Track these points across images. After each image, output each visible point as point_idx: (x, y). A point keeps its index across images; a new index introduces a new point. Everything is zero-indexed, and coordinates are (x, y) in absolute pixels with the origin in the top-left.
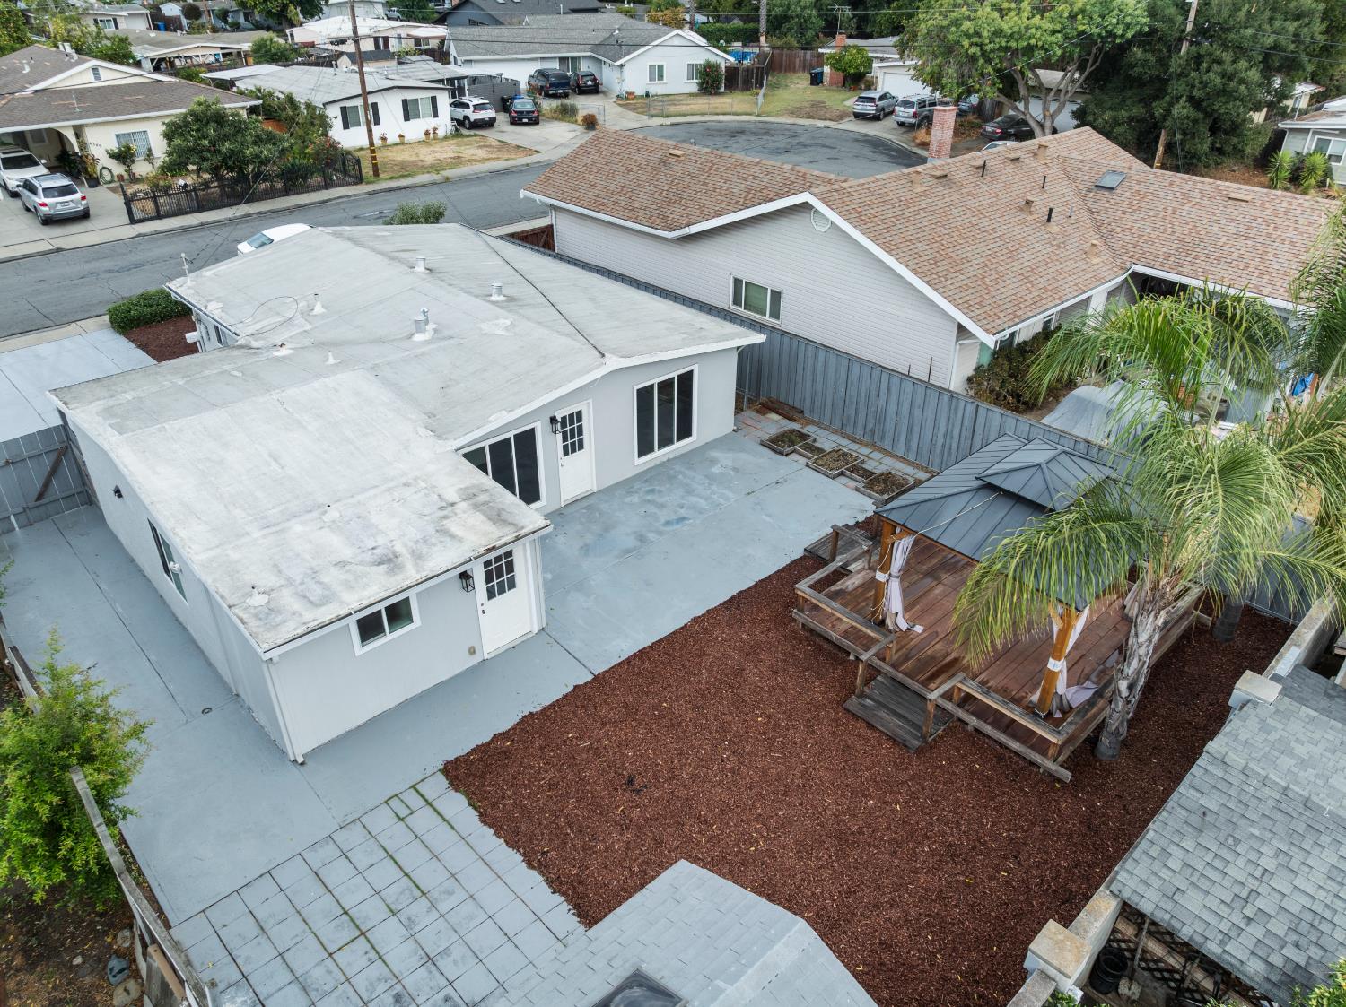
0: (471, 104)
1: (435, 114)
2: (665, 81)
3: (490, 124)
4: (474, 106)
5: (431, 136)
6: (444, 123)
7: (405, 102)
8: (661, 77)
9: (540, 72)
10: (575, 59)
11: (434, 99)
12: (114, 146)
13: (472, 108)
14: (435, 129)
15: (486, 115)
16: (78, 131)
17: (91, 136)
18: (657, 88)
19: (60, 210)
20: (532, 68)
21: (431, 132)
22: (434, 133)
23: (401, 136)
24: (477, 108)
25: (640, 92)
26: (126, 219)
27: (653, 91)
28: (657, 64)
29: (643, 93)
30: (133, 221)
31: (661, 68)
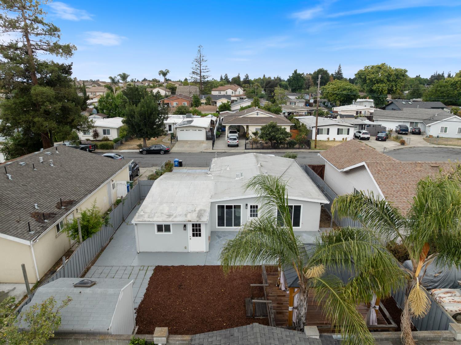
0: (362, 132)
1: (348, 134)
2: (447, 133)
3: (368, 139)
4: (363, 133)
5: (345, 140)
6: (351, 137)
7: (338, 129)
8: (446, 131)
9: (400, 126)
10: (416, 123)
11: (349, 130)
12: (254, 131)
13: (362, 133)
14: (346, 138)
15: (366, 136)
16: (247, 127)
17: (250, 128)
18: (443, 135)
19: (232, 143)
20: (397, 124)
21: (345, 139)
22: (346, 139)
23: (334, 139)
24: (364, 133)
25: (435, 135)
26: (244, 148)
27: (441, 136)
28: (445, 127)
29: (437, 136)
30: (246, 149)
31: (446, 128)
